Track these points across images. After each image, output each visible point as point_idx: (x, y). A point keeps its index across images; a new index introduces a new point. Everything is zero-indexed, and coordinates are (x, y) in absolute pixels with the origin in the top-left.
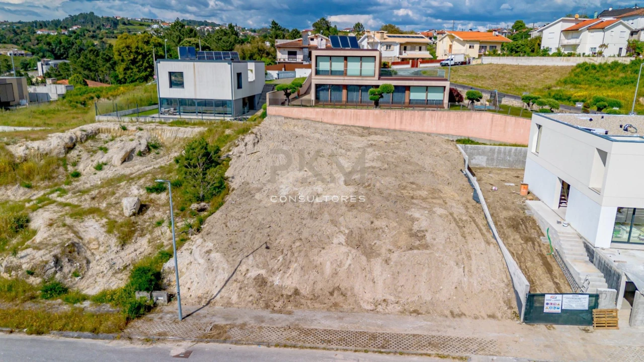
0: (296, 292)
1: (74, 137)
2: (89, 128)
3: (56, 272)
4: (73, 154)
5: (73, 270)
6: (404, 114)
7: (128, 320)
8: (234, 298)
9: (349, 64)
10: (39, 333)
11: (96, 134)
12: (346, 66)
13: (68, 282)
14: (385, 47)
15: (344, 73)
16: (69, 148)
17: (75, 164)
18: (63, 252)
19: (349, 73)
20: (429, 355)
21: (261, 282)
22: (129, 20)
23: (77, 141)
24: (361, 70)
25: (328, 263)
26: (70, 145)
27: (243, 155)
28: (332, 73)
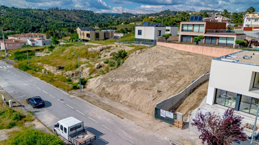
0: (109, 94)
1: (104, 47)
2: (109, 46)
3: (71, 77)
4: (102, 52)
5: (75, 77)
6: (204, 48)
7: (72, 89)
8: (96, 91)
9: (195, 27)
10: (57, 87)
11: (110, 47)
12: (193, 28)
13: (73, 80)
14: (254, 20)
15: (192, 31)
16: (101, 50)
17: (101, 55)
18: (76, 73)
19: (194, 31)
20: (116, 115)
21: (104, 89)
22: (181, 12)
23: (104, 49)
24: (199, 30)
25: (121, 88)
26: (102, 49)
27: (133, 56)
28: (188, 31)
